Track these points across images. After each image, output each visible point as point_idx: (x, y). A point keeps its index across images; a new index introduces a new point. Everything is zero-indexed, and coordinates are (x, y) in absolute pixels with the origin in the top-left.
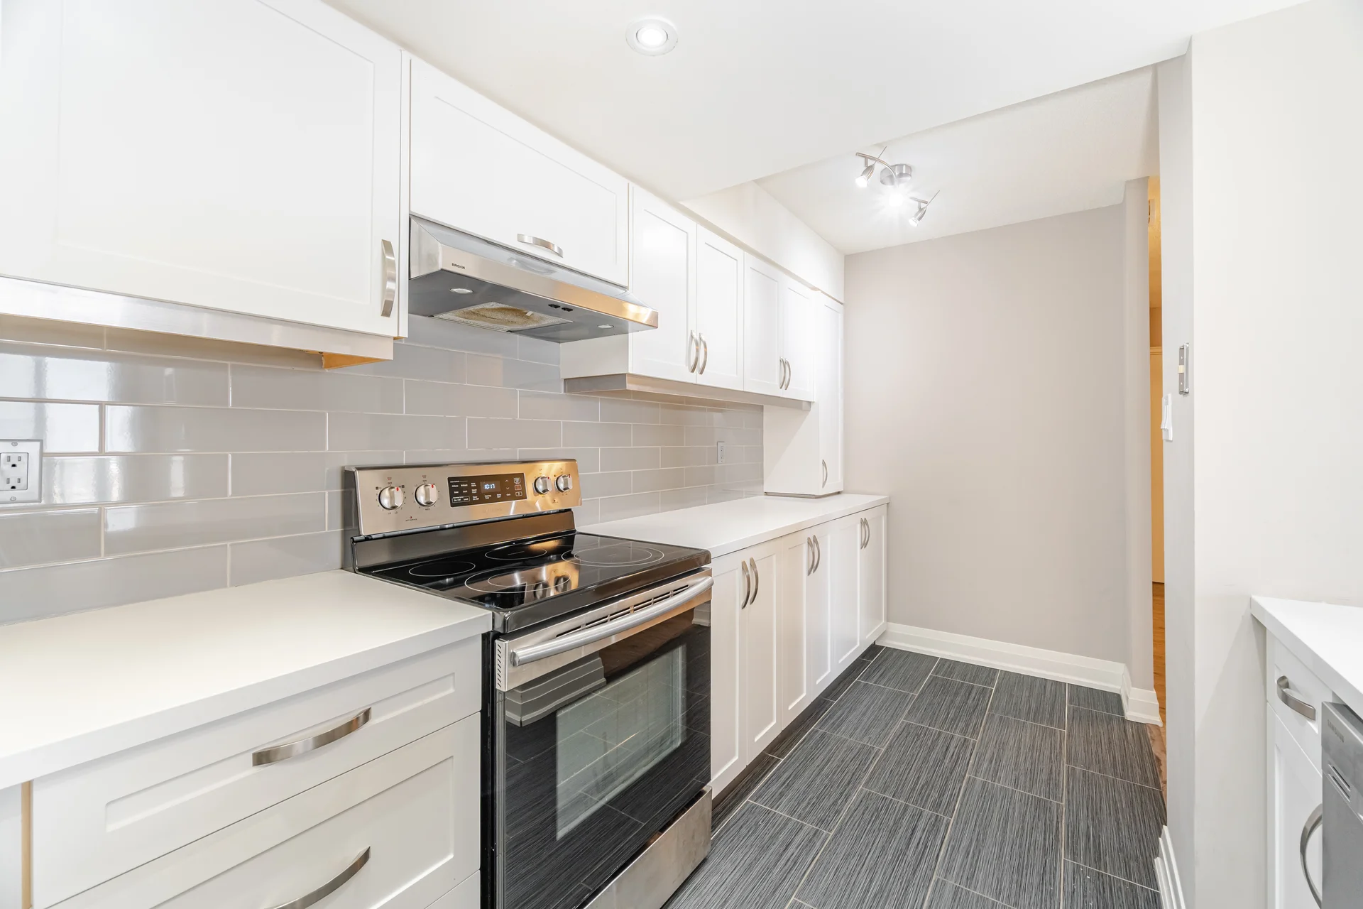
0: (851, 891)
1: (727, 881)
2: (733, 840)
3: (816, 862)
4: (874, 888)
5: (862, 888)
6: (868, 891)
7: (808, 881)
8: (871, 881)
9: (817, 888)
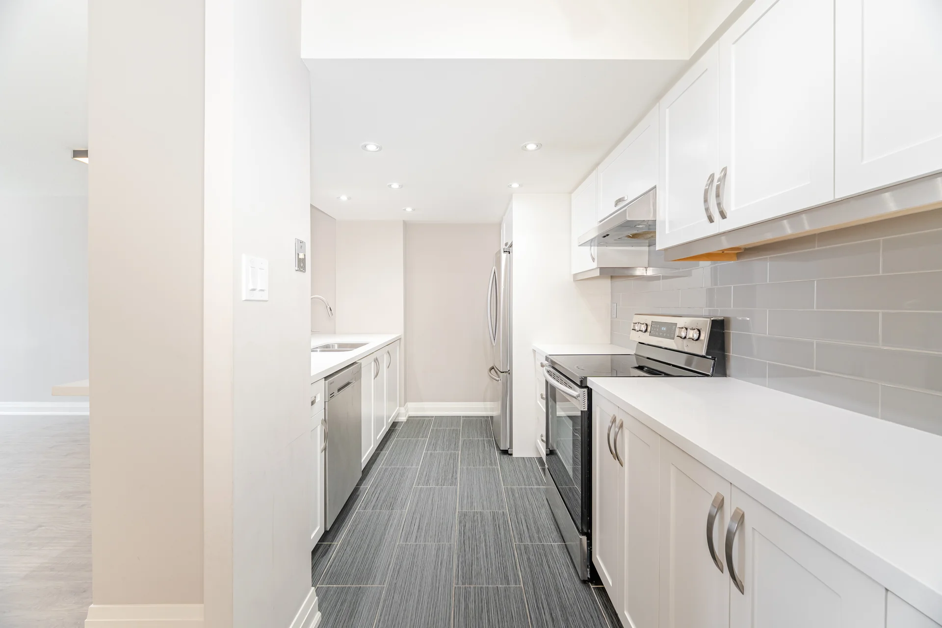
0: (496, 606)
1: (559, 577)
2: (585, 603)
3: (527, 616)
4: (485, 615)
5: (491, 611)
6: (487, 612)
7: (522, 600)
8: (489, 620)
9: (515, 598)
